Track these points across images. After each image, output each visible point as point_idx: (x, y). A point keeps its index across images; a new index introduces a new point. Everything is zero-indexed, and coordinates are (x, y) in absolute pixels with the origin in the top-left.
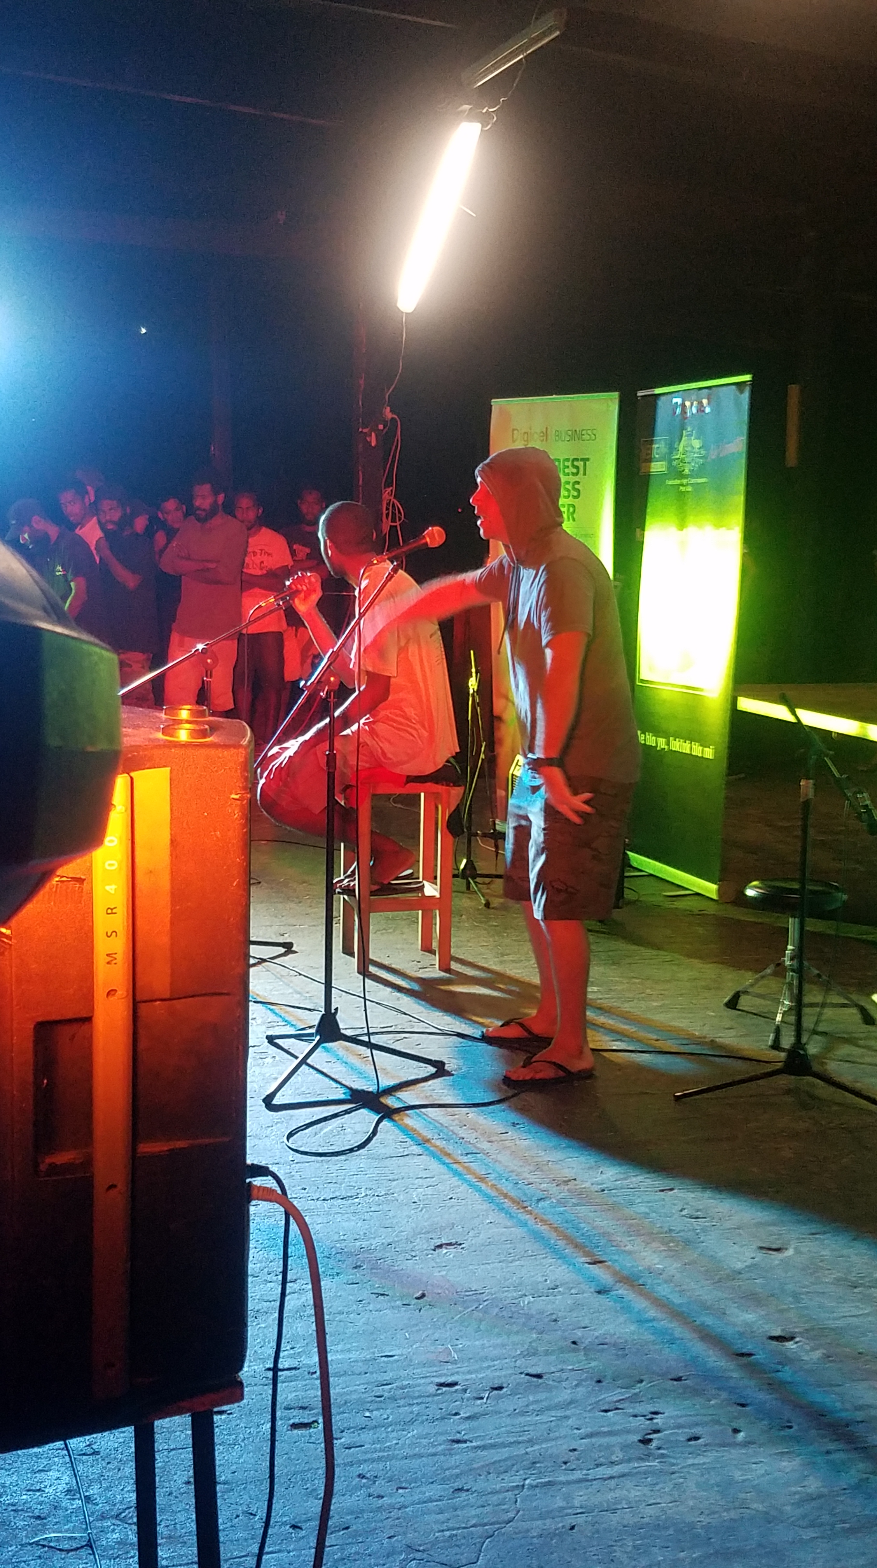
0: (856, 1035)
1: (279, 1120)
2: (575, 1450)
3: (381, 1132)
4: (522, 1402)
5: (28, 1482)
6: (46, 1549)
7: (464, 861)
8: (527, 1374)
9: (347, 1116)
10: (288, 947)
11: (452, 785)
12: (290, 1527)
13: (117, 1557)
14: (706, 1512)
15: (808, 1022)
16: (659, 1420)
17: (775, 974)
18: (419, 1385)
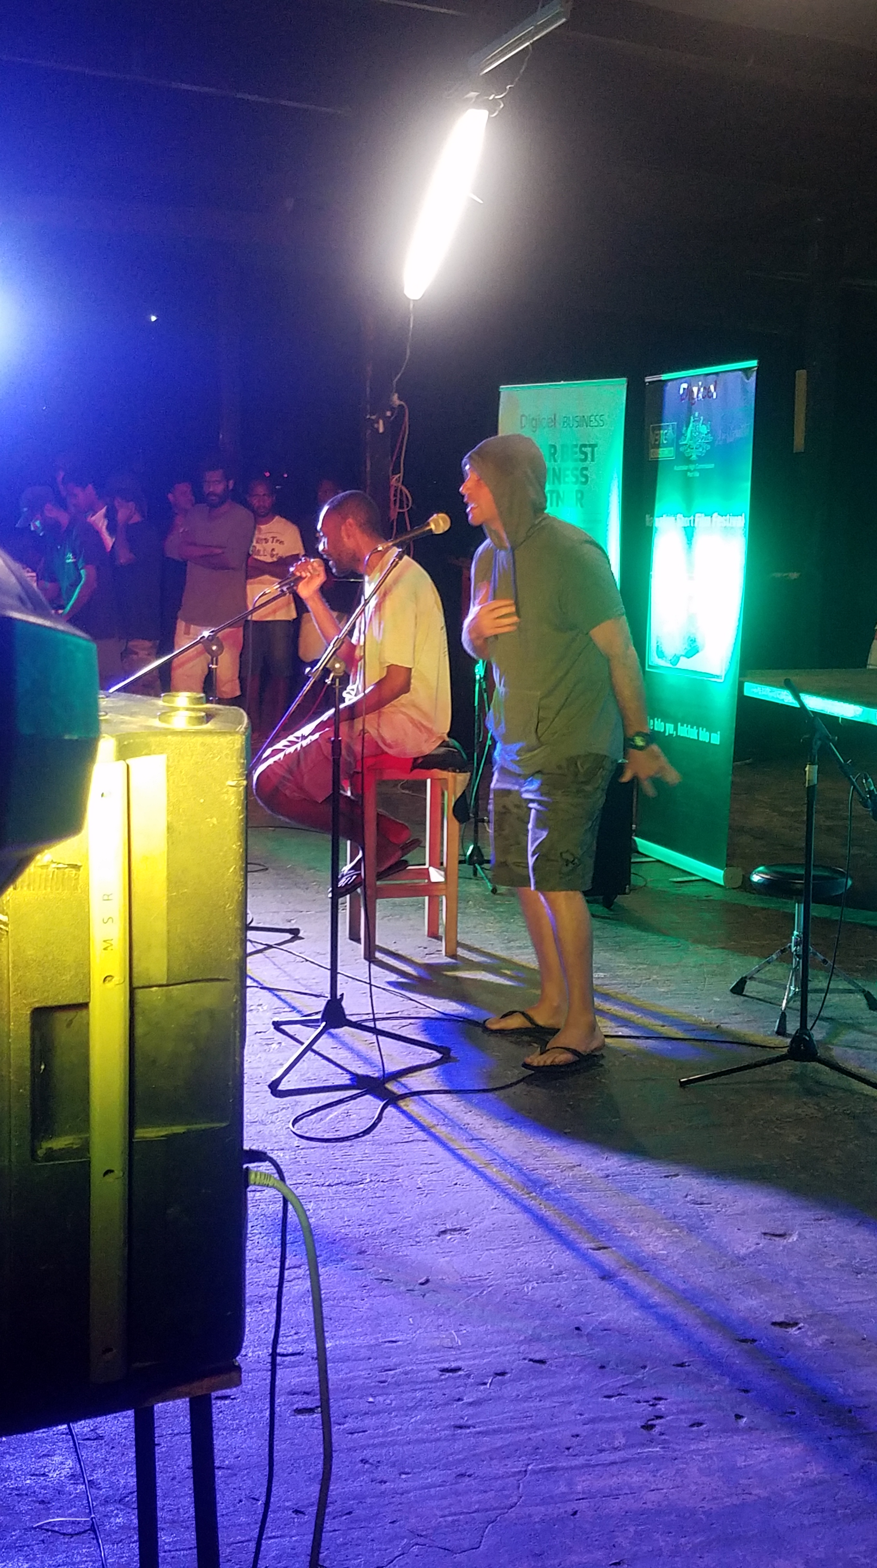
0: (863, 1021)
1: (284, 1106)
2: (577, 1436)
3: (386, 1118)
4: (524, 1388)
5: (32, 1466)
6: (50, 1533)
7: (471, 847)
8: (531, 1360)
9: (352, 1102)
10: (295, 934)
11: (458, 771)
12: (293, 1512)
13: (121, 1541)
14: (708, 1497)
15: (813, 1007)
16: (661, 1406)
17: (780, 959)
18: (422, 1371)
